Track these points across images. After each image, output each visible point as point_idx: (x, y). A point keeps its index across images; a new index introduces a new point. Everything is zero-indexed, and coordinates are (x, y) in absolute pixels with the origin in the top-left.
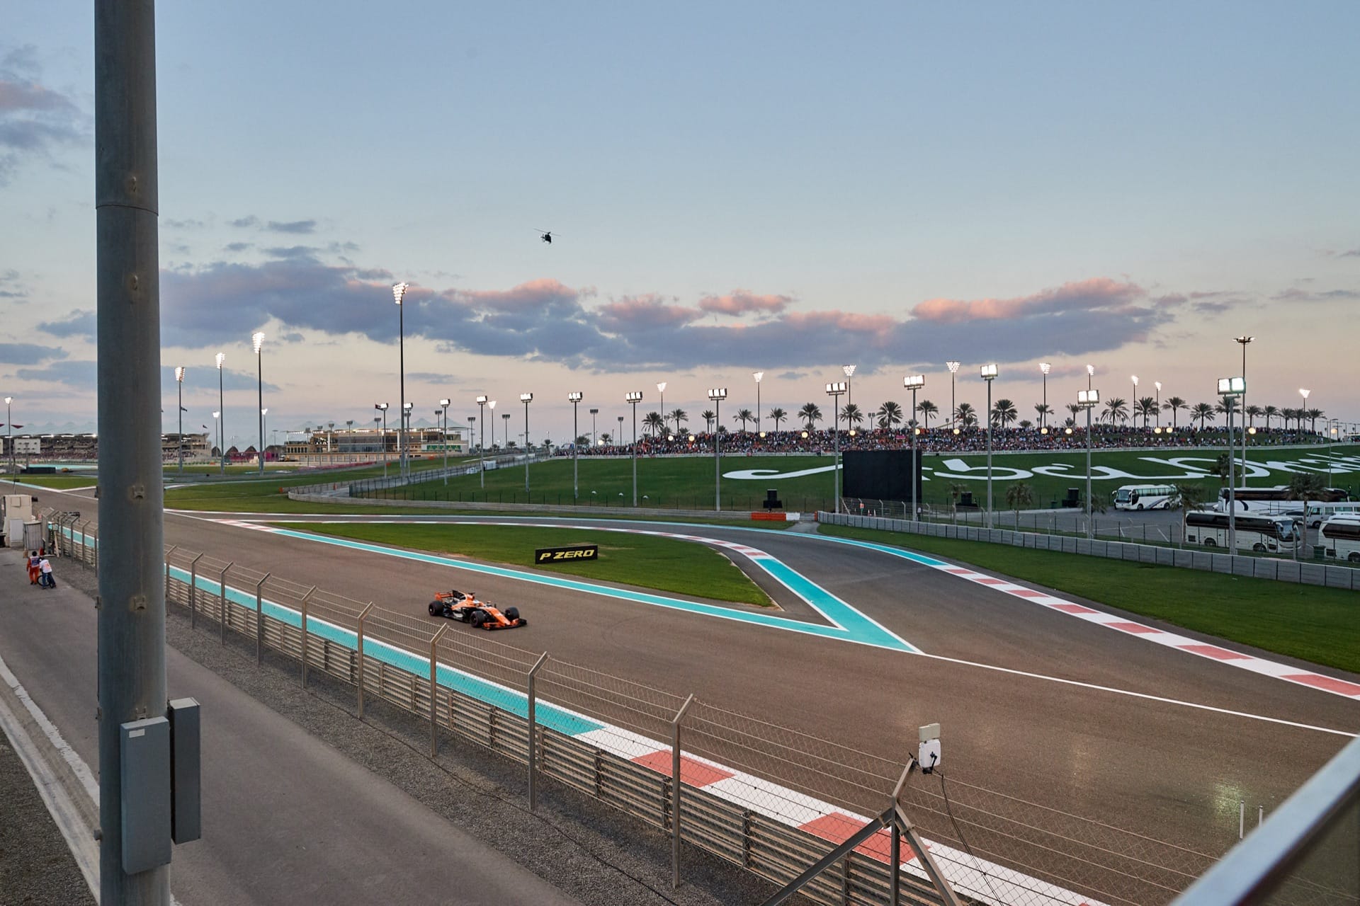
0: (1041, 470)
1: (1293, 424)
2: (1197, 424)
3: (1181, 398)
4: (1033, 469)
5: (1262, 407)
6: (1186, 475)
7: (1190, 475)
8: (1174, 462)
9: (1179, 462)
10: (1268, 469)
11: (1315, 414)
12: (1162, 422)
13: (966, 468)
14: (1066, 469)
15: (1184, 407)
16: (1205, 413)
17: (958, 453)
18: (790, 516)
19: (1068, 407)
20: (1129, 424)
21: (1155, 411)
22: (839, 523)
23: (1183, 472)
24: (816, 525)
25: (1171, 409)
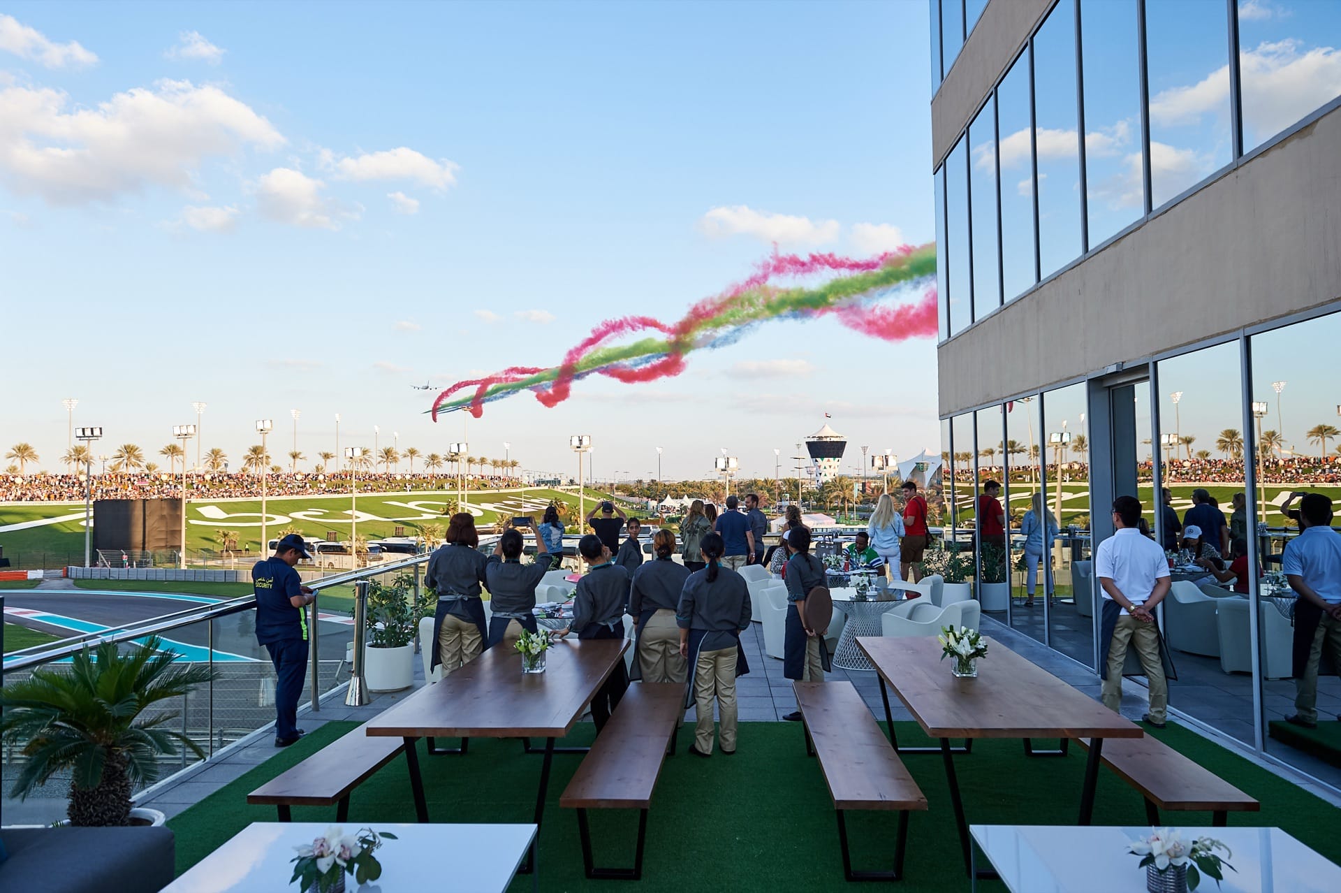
0: (299, 515)
1: (499, 472)
2: (430, 471)
3: (416, 448)
4: (291, 515)
5: (477, 458)
6: (422, 516)
7: (425, 516)
8: (412, 505)
9: (416, 506)
10: (482, 510)
11: (514, 464)
12: (400, 469)
13: (224, 515)
14: (322, 514)
15: (418, 456)
16: (435, 462)
17: (212, 500)
18: (33, 574)
19: (320, 454)
20: (372, 471)
21: (395, 460)
22: (98, 577)
23: (419, 513)
24: (70, 582)
25: (409, 458)
